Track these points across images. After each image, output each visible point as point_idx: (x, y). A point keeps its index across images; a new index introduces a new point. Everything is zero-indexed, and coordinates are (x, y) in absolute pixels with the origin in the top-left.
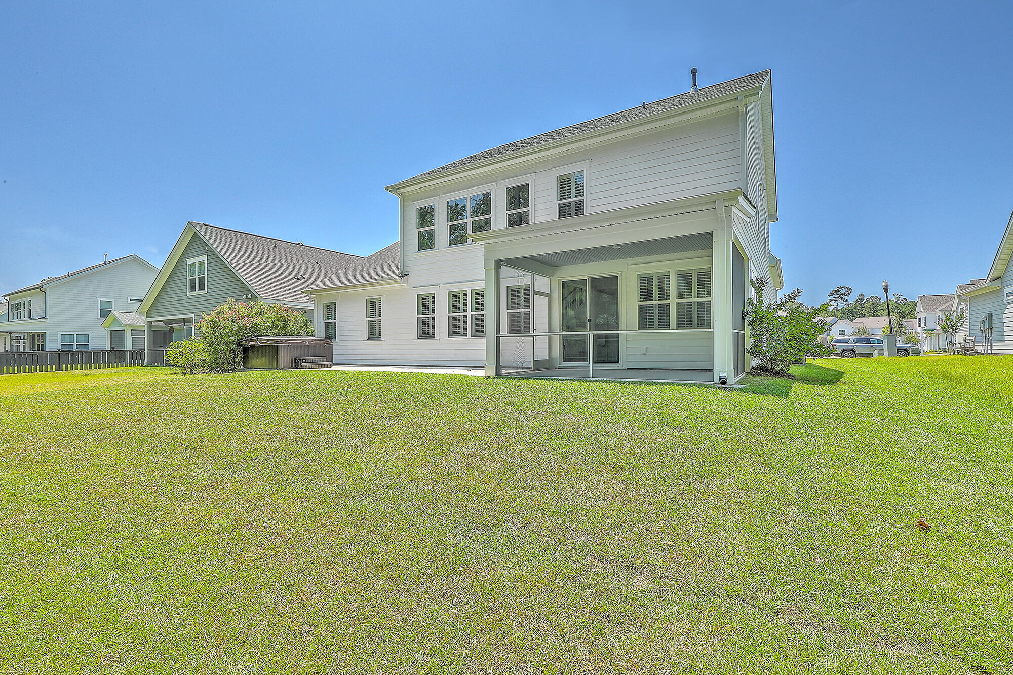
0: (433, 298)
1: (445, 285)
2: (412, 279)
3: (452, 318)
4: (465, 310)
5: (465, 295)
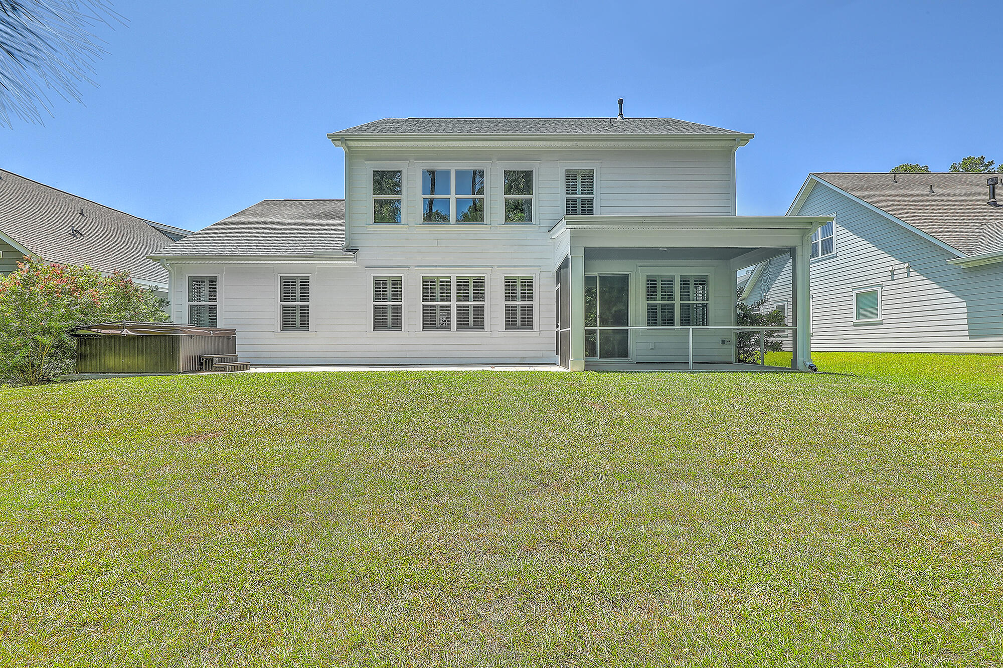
1: (417, 268)
2: (364, 255)
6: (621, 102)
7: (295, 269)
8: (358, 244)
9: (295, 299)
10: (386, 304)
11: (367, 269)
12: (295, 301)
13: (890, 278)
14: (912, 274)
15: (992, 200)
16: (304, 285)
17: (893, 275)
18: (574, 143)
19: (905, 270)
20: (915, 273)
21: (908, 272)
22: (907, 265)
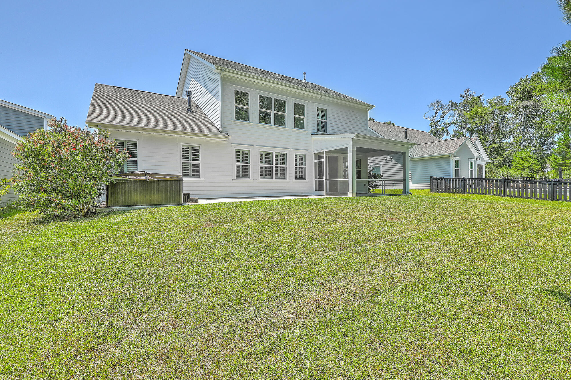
1: (258, 147)
6: (305, 74)
7: (192, 141)
8: (228, 131)
9: (189, 159)
10: (240, 164)
11: (232, 144)
12: (189, 160)
13: (385, 162)
14: (393, 161)
15: (406, 137)
16: (197, 151)
17: (386, 161)
18: (320, 96)
19: (391, 159)
20: (394, 161)
21: (392, 160)
22: (391, 158)
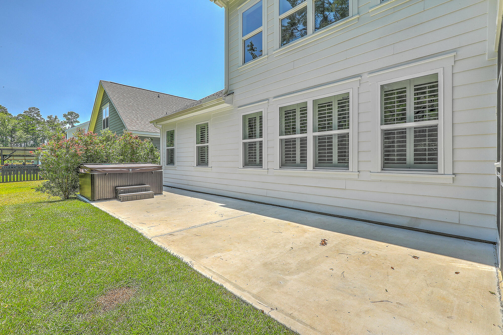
0: (261, 118)
2: (239, 98)
3: (284, 141)
4: (304, 130)
5: (304, 111)
